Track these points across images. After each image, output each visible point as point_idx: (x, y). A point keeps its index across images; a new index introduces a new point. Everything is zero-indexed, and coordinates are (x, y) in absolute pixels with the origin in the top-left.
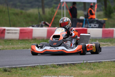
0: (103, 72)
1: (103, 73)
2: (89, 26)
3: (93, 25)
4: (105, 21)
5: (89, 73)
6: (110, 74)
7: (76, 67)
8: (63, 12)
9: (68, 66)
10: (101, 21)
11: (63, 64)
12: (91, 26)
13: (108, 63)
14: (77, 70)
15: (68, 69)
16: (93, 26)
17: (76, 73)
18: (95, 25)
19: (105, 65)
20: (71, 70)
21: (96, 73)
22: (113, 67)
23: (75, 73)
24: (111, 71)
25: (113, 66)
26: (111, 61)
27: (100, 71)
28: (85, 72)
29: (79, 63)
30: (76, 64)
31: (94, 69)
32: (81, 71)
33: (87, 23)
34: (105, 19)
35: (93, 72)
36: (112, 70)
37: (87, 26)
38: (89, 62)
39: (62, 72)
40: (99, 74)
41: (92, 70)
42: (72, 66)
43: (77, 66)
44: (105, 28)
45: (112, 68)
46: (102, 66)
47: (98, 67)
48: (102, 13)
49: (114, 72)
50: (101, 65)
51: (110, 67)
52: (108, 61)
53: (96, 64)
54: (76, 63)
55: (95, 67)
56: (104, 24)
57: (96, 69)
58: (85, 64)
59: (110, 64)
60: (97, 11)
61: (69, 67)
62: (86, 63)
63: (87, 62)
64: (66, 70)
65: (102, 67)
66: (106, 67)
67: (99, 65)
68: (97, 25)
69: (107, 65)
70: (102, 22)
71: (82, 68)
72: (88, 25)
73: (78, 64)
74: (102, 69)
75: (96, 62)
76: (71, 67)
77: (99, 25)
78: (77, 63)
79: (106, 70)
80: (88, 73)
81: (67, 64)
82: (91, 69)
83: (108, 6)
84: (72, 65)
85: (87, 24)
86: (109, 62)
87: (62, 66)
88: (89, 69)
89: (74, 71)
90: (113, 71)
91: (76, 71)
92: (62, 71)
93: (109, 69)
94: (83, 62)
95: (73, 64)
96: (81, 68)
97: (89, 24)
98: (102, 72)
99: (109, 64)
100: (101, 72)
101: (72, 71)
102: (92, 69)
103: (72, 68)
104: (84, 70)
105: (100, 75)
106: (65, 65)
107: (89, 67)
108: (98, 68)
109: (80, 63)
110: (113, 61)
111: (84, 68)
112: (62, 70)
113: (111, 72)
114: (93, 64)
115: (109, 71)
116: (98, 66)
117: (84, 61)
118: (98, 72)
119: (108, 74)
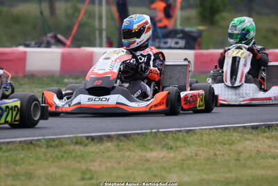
0: (196, 155)
1: (198, 157)
2: (162, 45)
3: (171, 42)
4: (200, 33)
5: (164, 157)
6: (214, 159)
7: (132, 142)
8: (100, 12)
9: (112, 141)
10: (192, 32)
11: (100, 136)
12: (168, 45)
13: (209, 134)
14: (134, 151)
15: (113, 147)
16: (173, 45)
17: (132, 157)
18: (177, 43)
19: (202, 139)
20: (119, 151)
21: (179, 157)
22: (220, 143)
23: (129, 157)
24: (217, 153)
25: (221, 140)
26: (217, 129)
27: (191, 152)
28: (154, 154)
29: (138, 134)
30: (133, 136)
31: (176, 147)
32: (143, 154)
33: (158, 37)
34: (201, 28)
35: (172, 155)
36: (219, 150)
37: (157, 44)
38: (163, 132)
39: (98, 155)
40: (188, 160)
41: (172, 151)
42: (121, 141)
43: (134, 141)
44: (200, 49)
45: (218, 146)
46: (196, 141)
47: (185, 144)
48: (193, 13)
49: (223, 155)
50: (192, 138)
51: (215, 143)
52: (210, 129)
53: (181, 137)
54: (131, 134)
55: (178, 144)
56: (199, 40)
57: (181, 147)
58: (154, 137)
59: (213, 135)
60: (183, 8)
61: (115, 143)
62: (155, 133)
63: (158, 131)
64: (108, 151)
65: (196, 144)
66: (204, 143)
67: (187, 139)
68: (182, 43)
69: (206, 138)
70: (195, 35)
71: (146, 145)
72: (160, 42)
73: (136, 136)
74: (193, 149)
75: (180, 131)
76: (121, 144)
77: (187, 43)
78: (134, 134)
79: (203, 151)
80: (162, 158)
81: (109, 137)
82: (168, 149)
84: (122, 138)
85: (157, 40)
86: (211, 132)
87: (98, 142)
88: (163, 147)
89: (128, 153)
91: (133, 154)
92: (98, 153)
93: (210, 148)
94: (149, 131)
95: (125, 136)
96: (143, 146)
97: (163, 40)
98: (194, 155)
99: (212, 136)
100: (192, 156)
101: (121, 153)
102: (171, 148)
103: (123, 145)
104: (151, 150)
105: (189, 162)
106: (105, 138)
107: (163, 142)
108: (184, 146)
109: (142, 134)
111: (152, 147)
112: (98, 150)
113: (215, 155)
114: (174, 135)
115: (212, 152)
116: (185, 142)
117: (152, 129)
118: (185, 154)
119: (209, 159)
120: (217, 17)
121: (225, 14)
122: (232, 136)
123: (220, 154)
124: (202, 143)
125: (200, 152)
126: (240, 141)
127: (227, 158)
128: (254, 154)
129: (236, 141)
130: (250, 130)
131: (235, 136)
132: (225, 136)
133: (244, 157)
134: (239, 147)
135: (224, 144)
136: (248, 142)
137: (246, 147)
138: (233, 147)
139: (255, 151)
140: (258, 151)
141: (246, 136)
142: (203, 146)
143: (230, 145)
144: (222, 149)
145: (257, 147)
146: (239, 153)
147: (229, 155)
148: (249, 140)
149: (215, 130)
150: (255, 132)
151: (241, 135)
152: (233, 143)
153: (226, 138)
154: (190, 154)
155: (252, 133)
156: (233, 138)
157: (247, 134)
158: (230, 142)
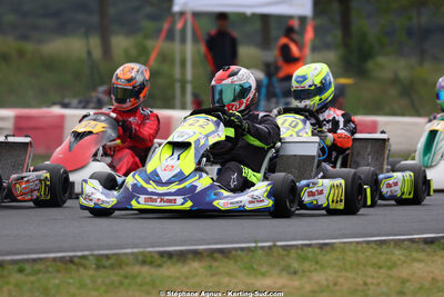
0: (335, 284)
1: (337, 288)
5: (284, 286)
6: (363, 291)
7: (233, 262)
9: (201, 260)
13: (356, 252)
14: (236, 277)
15: (202, 270)
19: (344, 259)
20: (213, 275)
21: (308, 287)
22: (373, 265)
24: (369, 281)
25: (374, 260)
26: (368, 243)
27: (327, 280)
28: (268, 281)
30: (234, 252)
31: (304, 271)
32: (250, 281)
33: (275, 95)
35: (296, 283)
36: (372, 277)
38: (282, 246)
39: (178, 282)
40: (322, 292)
41: (296, 277)
42: (216, 260)
43: (236, 261)
45: (371, 271)
46: (334, 262)
47: (317, 267)
48: (331, 57)
49: (378, 284)
50: (329, 257)
51: (365, 266)
52: (357, 243)
53: (310, 255)
55: (307, 265)
57: (311, 271)
58: (268, 255)
59: (363, 253)
60: (314, 49)
61: (206, 263)
62: (270, 248)
63: (275, 245)
64: (195, 275)
65: (334, 266)
66: (348, 264)
67: (320, 257)
69: (350, 257)
71: (255, 267)
72: (278, 103)
73: (239, 252)
74: (331, 274)
75: (310, 245)
76: (215, 264)
78: (236, 249)
79: (346, 278)
82: (290, 273)
83: (354, 28)
84: (217, 255)
85: (274, 100)
86: (359, 248)
87: (179, 260)
88: (282, 270)
89: (226, 280)
90: (375, 281)
91: (234, 281)
92: (178, 278)
93: (357, 274)
95: (221, 252)
96: (251, 269)
97: (283, 100)
98: (331, 284)
99: (360, 254)
100: (328, 286)
101: (215, 278)
102: (295, 273)
103: (217, 267)
104: (263, 275)
105: (324, 295)
107: (282, 263)
108: (315, 270)
110: (375, 241)
111: (264, 270)
112: (178, 274)
113: (365, 284)
114: (300, 252)
115: (360, 280)
116: (317, 263)
118: (317, 282)
119: (355, 291)
120: (370, 64)
121: (381, 60)
122: (393, 254)
123: (373, 284)
124: (344, 264)
125: (341, 280)
126: (404, 262)
127: (385, 290)
128: (427, 284)
129: (399, 263)
130: (422, 246)
131: (398, 254)
132: (382, 254)
133: (412, 288)
134: (404, 272)
135: (380, 268)
136: (417, 265)
137: (414, 273)
138: (394, 272)
139: (429, 279)
140: (433, 279)
141: (415, 254)
142: (346, 270)
143: (390, 268)
144: (376, 275)
145: (432, 272)
146: (404, 281)
147: (387, 285)
148: (419, 261)
149: (365, 245)
150: (428, 248)
151: (406, 252)
152: (394, 266)
153: (383, 257)
154: (325, 283)
155: (423, 250)
156: (394, 258)
157: (417, 251)
158: (388, 264)
